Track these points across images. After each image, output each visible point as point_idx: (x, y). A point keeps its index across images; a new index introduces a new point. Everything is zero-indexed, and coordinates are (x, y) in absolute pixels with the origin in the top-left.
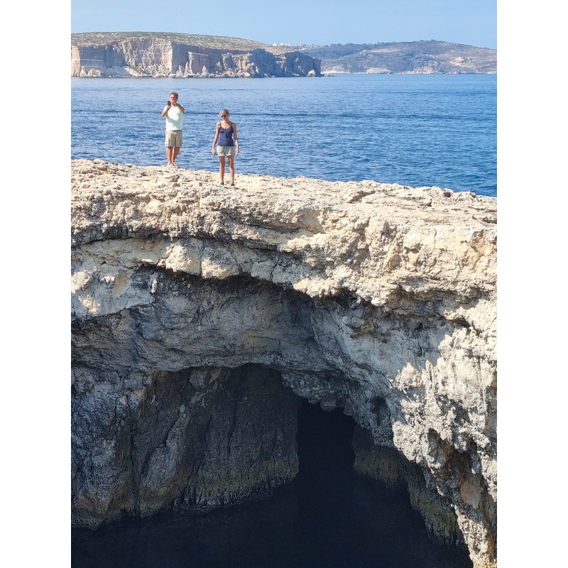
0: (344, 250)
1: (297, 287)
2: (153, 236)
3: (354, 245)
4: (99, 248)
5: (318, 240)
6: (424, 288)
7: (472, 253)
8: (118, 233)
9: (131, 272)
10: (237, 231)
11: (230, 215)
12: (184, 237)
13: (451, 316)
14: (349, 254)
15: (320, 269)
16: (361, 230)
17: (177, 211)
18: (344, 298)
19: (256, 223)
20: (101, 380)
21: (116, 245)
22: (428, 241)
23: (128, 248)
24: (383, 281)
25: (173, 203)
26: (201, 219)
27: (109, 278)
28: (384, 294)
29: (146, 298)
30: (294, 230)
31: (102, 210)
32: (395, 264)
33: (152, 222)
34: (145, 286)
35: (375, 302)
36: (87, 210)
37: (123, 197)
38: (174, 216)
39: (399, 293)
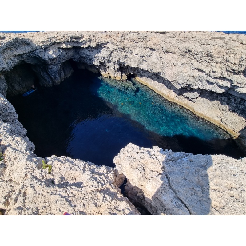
0: (88, 40)
1: (82, 46)
2: (59, 43)
3: (90, 39)
4: (52, 47)
5: (84, 39)
6: (100, 43)
7: (106, 37)
8: (54, 43)
9: (57, 49)
10: (73, 40)
11: (71, 38)
12: (65, 42)
13: (103, 46)
14: (89, 40)
15: (85, 44)
16: (90, 37)
17: (62, 38)
18: (89, 47)
19: (75, 38)
20: (55, 66)
21: (54, 46)
22: (99, 37)
23: (56, 46)
24: (94, 43)
25: (61, 37)
26: (67, 39)
27: (55, 51)
28: (95, 45)
29: (61, 53)
30: (80, 38)
31: (51, 40)
32: (96, 41)
33: (59, 41)
34: (60, 51)
35: (94, 46)
36: (49, 41)
37: (53, 37)
38: (62, 39)
39: (97, 45)
